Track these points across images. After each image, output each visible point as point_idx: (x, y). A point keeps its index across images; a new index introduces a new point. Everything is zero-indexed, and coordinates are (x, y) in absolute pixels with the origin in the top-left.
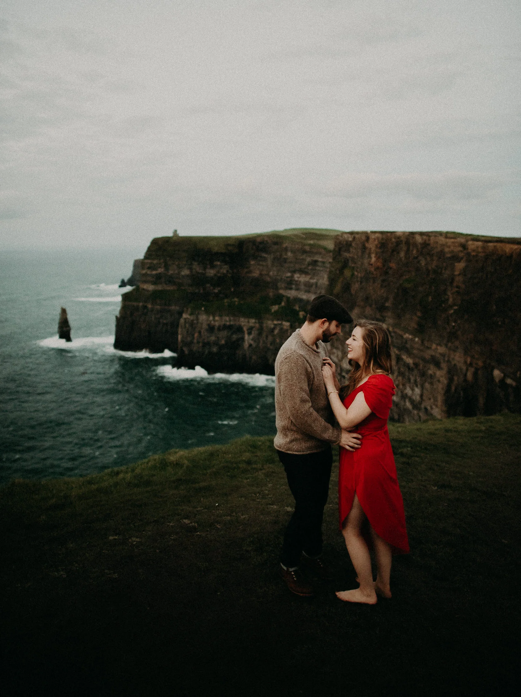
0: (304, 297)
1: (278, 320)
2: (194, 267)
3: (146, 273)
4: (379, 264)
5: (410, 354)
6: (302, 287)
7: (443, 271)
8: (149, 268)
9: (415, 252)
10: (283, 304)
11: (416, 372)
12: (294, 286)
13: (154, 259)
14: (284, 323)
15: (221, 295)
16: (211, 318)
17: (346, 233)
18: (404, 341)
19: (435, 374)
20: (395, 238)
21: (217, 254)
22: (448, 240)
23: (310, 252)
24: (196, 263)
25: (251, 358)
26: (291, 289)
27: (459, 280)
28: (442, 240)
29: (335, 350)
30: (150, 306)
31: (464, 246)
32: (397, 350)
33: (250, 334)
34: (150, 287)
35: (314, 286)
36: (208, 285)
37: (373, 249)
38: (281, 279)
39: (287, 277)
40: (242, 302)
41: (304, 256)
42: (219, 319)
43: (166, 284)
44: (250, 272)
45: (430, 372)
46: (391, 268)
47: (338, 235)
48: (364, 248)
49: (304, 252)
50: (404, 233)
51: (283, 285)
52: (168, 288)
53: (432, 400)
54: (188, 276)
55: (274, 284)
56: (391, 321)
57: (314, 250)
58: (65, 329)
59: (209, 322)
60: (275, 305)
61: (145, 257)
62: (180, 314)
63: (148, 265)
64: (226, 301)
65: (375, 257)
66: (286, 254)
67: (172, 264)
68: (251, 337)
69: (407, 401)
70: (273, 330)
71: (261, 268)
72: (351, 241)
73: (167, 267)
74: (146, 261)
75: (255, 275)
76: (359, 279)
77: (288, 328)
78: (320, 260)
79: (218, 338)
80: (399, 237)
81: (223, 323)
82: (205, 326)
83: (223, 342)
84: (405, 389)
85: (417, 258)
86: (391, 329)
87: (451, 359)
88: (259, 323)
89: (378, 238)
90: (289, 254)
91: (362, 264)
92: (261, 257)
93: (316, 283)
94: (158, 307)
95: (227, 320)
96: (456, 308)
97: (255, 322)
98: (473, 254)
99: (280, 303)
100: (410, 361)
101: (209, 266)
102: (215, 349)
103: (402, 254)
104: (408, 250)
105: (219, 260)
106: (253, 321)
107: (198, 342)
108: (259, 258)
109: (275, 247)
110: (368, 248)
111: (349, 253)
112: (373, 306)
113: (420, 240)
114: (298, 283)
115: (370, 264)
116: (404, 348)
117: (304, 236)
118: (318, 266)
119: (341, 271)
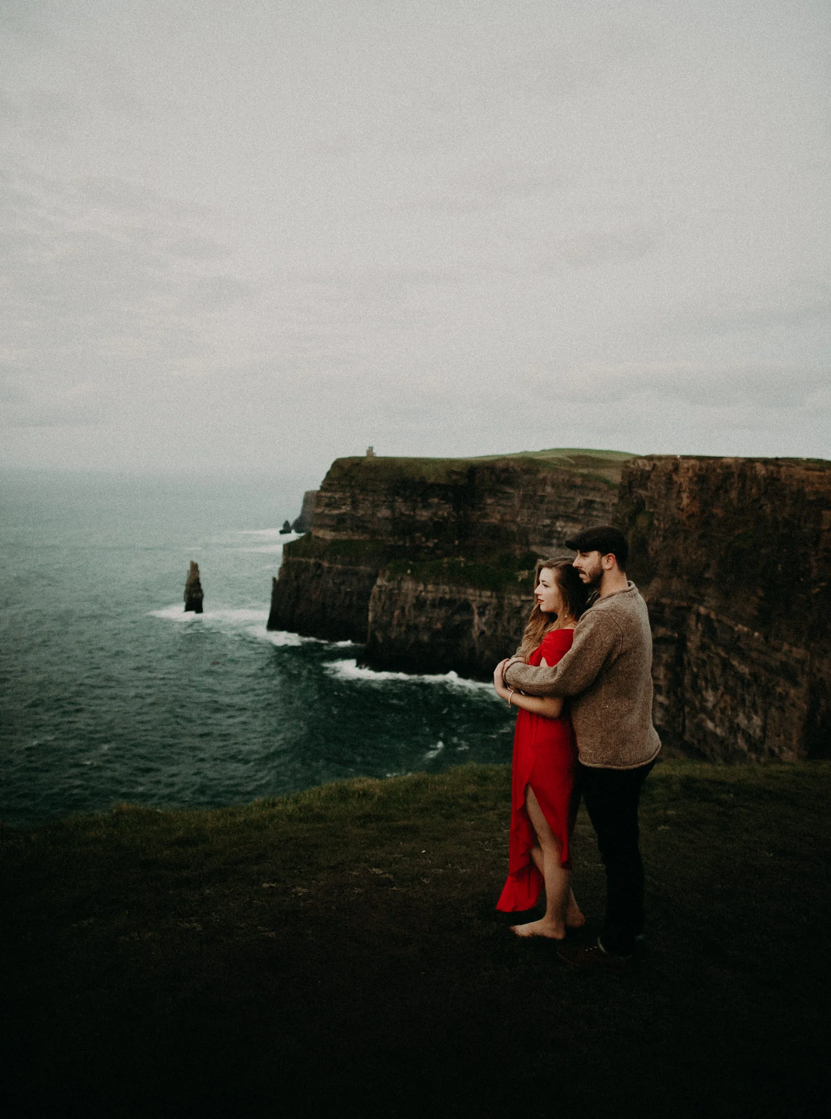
1: (527, 594)
2: (397, 505)
3: (323, 512)
4: (695, 509)
5: (744, 657)
7: (802, 524)
8: (328, 505)
9: (754, 491)
11: (754, 688)
12: (555, 541)
13: (335, 491)
15: (438, 552)
16: (421, 587)
17: (641, 458)
18: (736, 636)
19: (787, 694)
20: (721, 467)
21: (432, 485)
22: (810, 473)
23: (582, 487)
24: (400, 500)
25: (482, 653)
26: (551, 545)
27: (829, 538)
28: (800, 472)
30: (326, 564)
32: (722, 650)
33: (481, 614)
34: (328, 535)
36: (418, 535)
37: (685, 485)
38: (535, 529)
39: (546, 526)
40: (471, 564)
41: (571, 494)
42: (434, 590)
43: (352, 529)
44: (486, 516)
45: (779, 690)
46: (714, 516)
47: (628, 462)
48: (670, 481)
49: (572, 486)
50: (736, 459)
51: (538, 539)
52: (356, 538)
53: (782, 737)
54: (386, 519)
55: (523, 536)
56: (713, 603)
57: (590, 483)
58: (194, 596)
59: (417, 594)
60: (521, 568)
61: (321, 487)
62: (373, 578)
63: (326, 501)
64: (446, 560)
65: (688, 498)
66: (544, 490)
67: (364, 499)
68: (484, 620)
69: (740, 735)
70: (519, 610)
71: (503, 510)
72: (648, 471)
73: (355, 505)
74: (323, 494)
75: (493, 520)
76: (660, 533)
78: (598, 500)
79: (431, 618)
80: (728, 467)
81: (440, 595)
82: (411, 600)
83: (439, 626)
84: (737, 716)
85: (757, 500)
86: (713, 616)
87: (815, 671)
88: (497, 597)
89: (693, 467)
91: (667, 508)
92: (505, 493)
94: (340, 567)
95: (446, 590)
96: (823, 584)
97: (491, 597)
100: (745, 670)
101: (420, 505)
102: (426, 638)
103: (733, 494)
104: (744, 486)
105: (437, 496)
106: (489, 593)
107: (399, 625)
108: (500, 495)
109: (526, 477)
110: (676, 482)
111: (646, 489)
112: (685, 577)
113: (763, 472)
114: (562, 536)
115: (679, 509)
116: (735, 647)
117: (573, 462)
118: (595, 509)
119: (633, 519)
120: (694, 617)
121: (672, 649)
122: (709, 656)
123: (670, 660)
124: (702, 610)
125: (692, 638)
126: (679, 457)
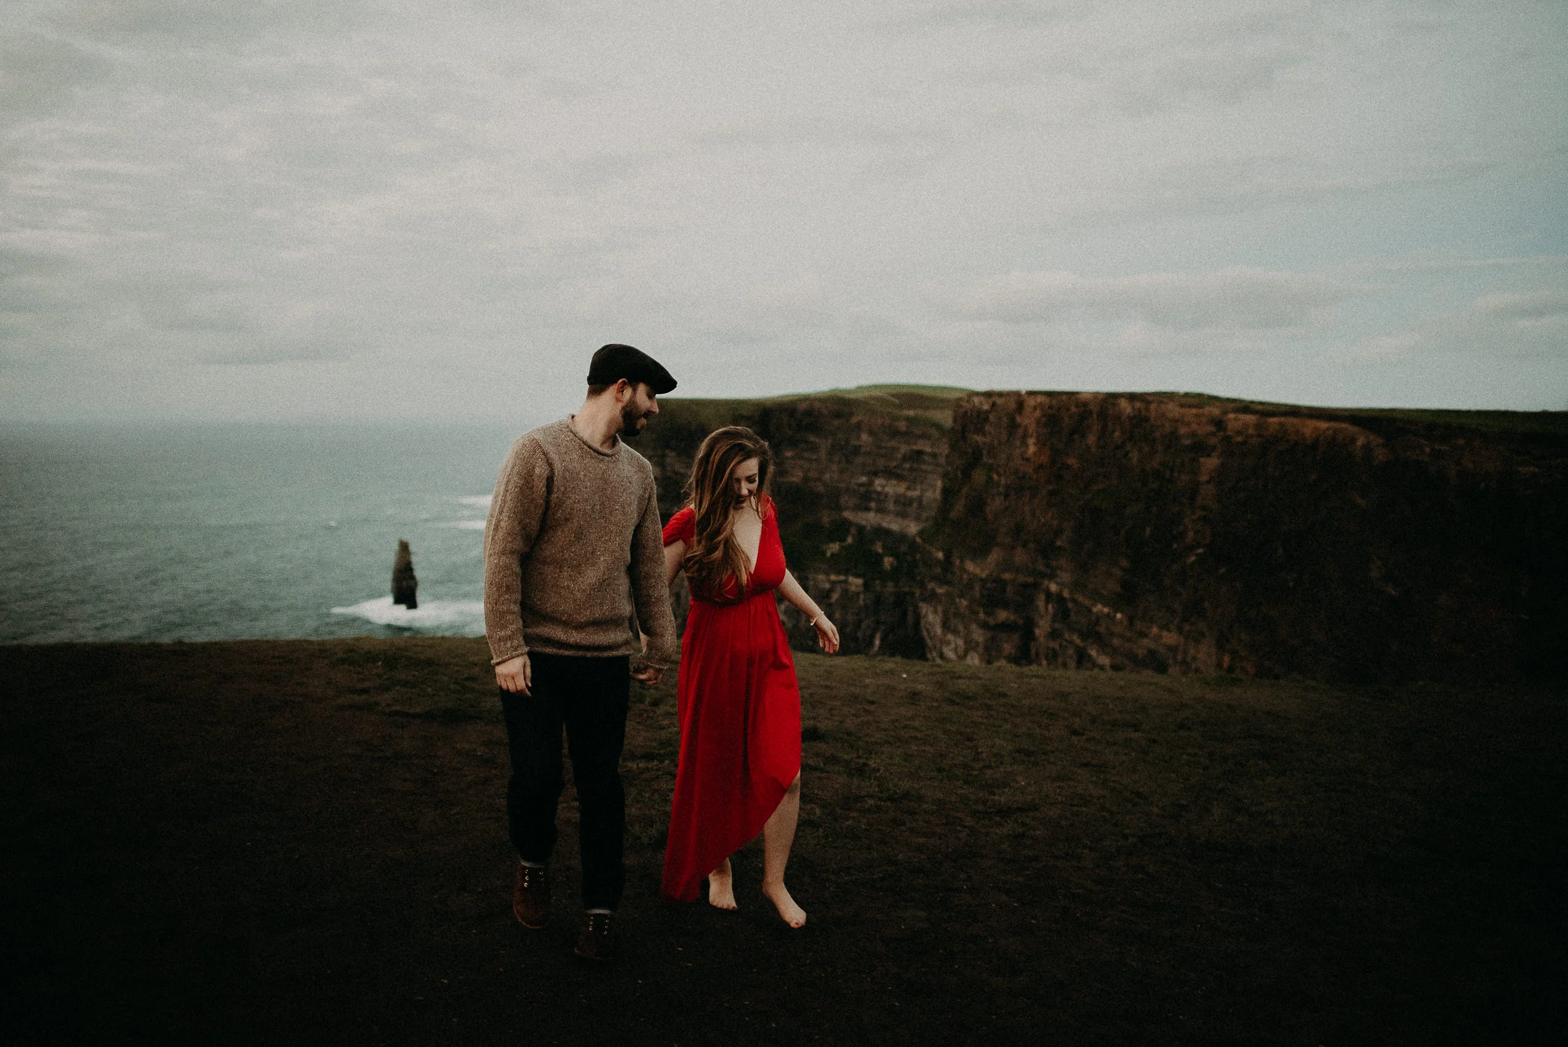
0: (895, 527)
1: (839, 573)
2: (669, 460)
4: (1044, 459)
5: (1105, 646)
6: (891, 506)
7: (1176, 475)
9: (1117, 434)
10: (850, 540)
12: (873, 505)
14: (851, 579)
17: (978, 394)
18: (1094, 618)
20: (1077, 406)
22: (1183, 410)
23: (907, 434)
24: (673, 454)
26: (868, 509)
27: (1208, 492)
28: (1173, 410)
29: (950, 637)
31: (1219, 424)
32: (1078, 638)
35: (915, 505)
37: (1032, 428)
38: (848, 488)
39: (862, 485)
41: (893, 443)
44: (785, 473)
46: (1068, 467)
47: (960, 399)
48: (1013, 426)
49: (895, 433)
50: (1096, 395)
51: (852, 502)
55: (833, 499)
56: (1066, 577)
57: (918, 429)
58: (404, 584)
60: (833, 541)
65: (1035, 444)
66: (858, 438)
70: (828, 595)
71: (806, 465)
72: (987, 412)
75: (794, 479)
76: (1001, 490)
77: (861, 589)
78: (928, 449)
80: (1085, 404)
85: (1121, 447)
86: (1066, 594)
87: (1189, 659)
89: (1041, 405)
90: (865, 437)
91: (1010, 458)
92: (806, 442)
93: (920, 500)
96: (1200, 551)
98: (1239, 439)
99: (843, 540)
100: (1104, 660)
103: (1091, 439)
104: (1104, 429)
108: (802, 445)
109: (836, 422)
110: (1020, 426)
111: (984, 435)
112: (1031, 545)
113: (1129, 410)
114: (882, 497)
115: (1023, 459)
116: (1093, 633)
117: (897, 401)
118: (924, 462)
119: (967, 474)
120: (1042, 597)
121: (1016, 637)
122: (1061, 646)
123: (1013, 651)
124: (1053, 588)
125: (1041, 623)
126: (1024, 392)
